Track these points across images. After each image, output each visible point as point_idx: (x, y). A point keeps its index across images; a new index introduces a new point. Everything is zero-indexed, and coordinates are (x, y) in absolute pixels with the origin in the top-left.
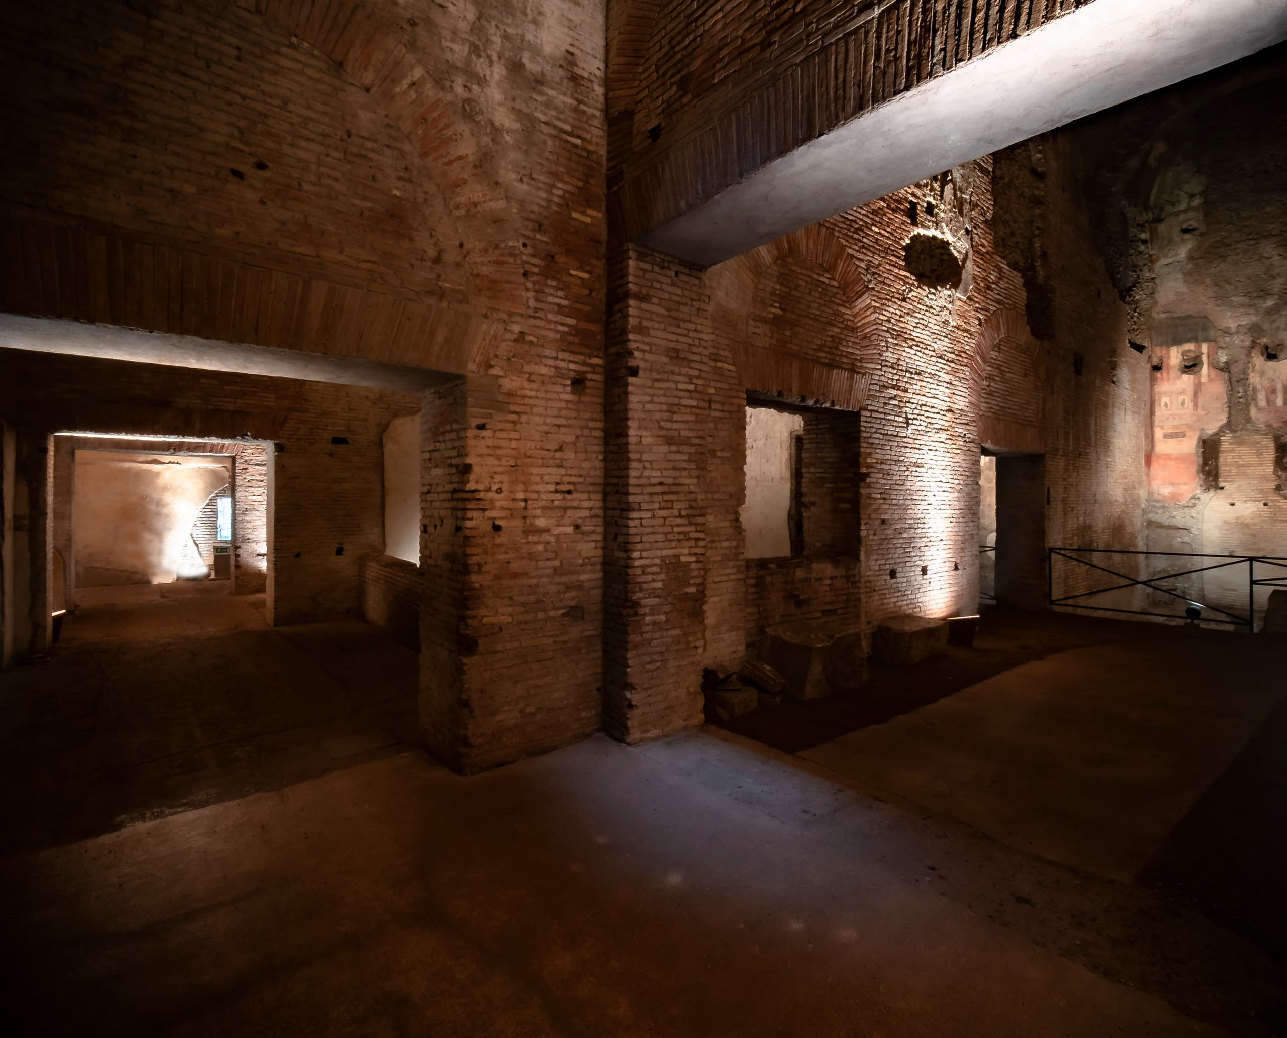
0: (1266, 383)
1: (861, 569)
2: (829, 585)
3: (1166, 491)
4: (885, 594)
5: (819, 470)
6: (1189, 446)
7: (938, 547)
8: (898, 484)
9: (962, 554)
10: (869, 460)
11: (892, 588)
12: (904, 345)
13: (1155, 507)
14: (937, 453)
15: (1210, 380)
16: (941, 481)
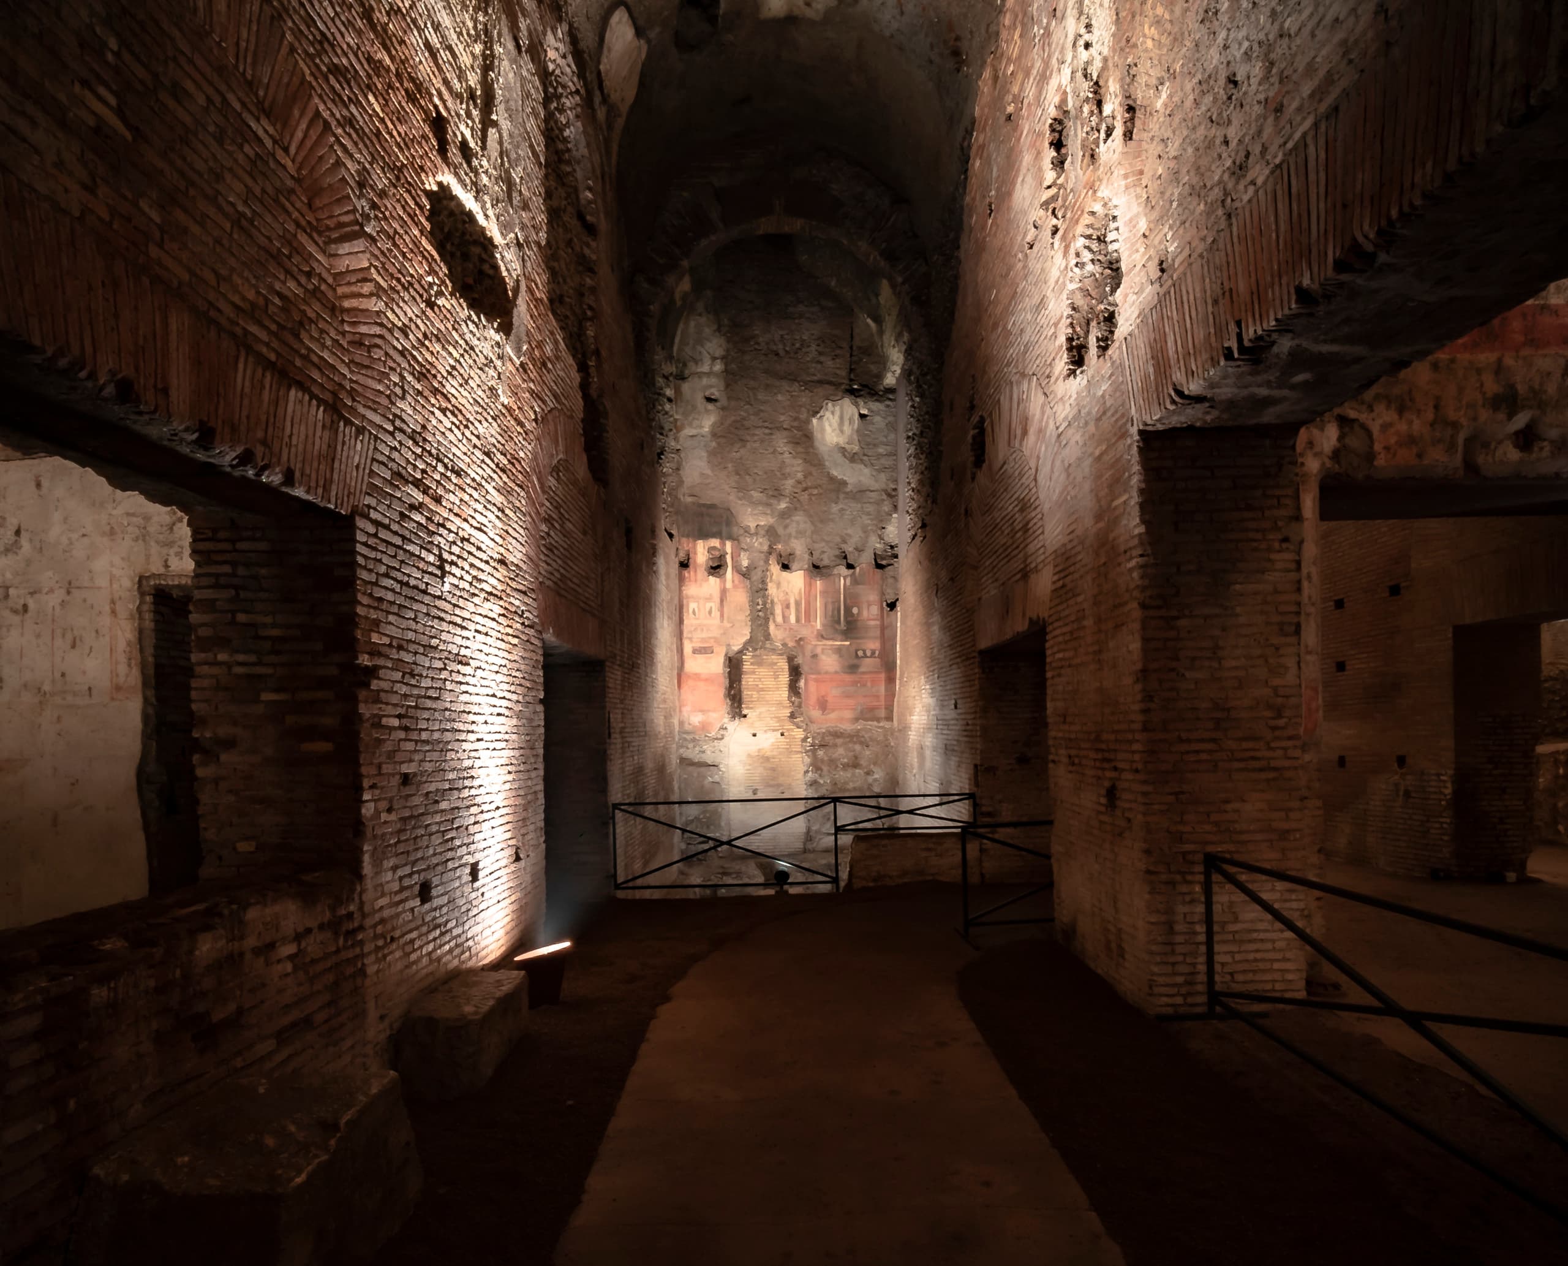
0: (782, 596)
1: (364, 898)
2: (291, 958)
3: (696, 719)
4: (412, 941)
5: (241, 658)
6: (715, 665)
7: (493, 823)
8: (430, 698)
9: (523, 831)
10: (375, 638)
11: (424, 924)
12: (433, 401)
13: (685, 740)
14: (488, 640)
15: (735, 587)
16: (494, 695)
